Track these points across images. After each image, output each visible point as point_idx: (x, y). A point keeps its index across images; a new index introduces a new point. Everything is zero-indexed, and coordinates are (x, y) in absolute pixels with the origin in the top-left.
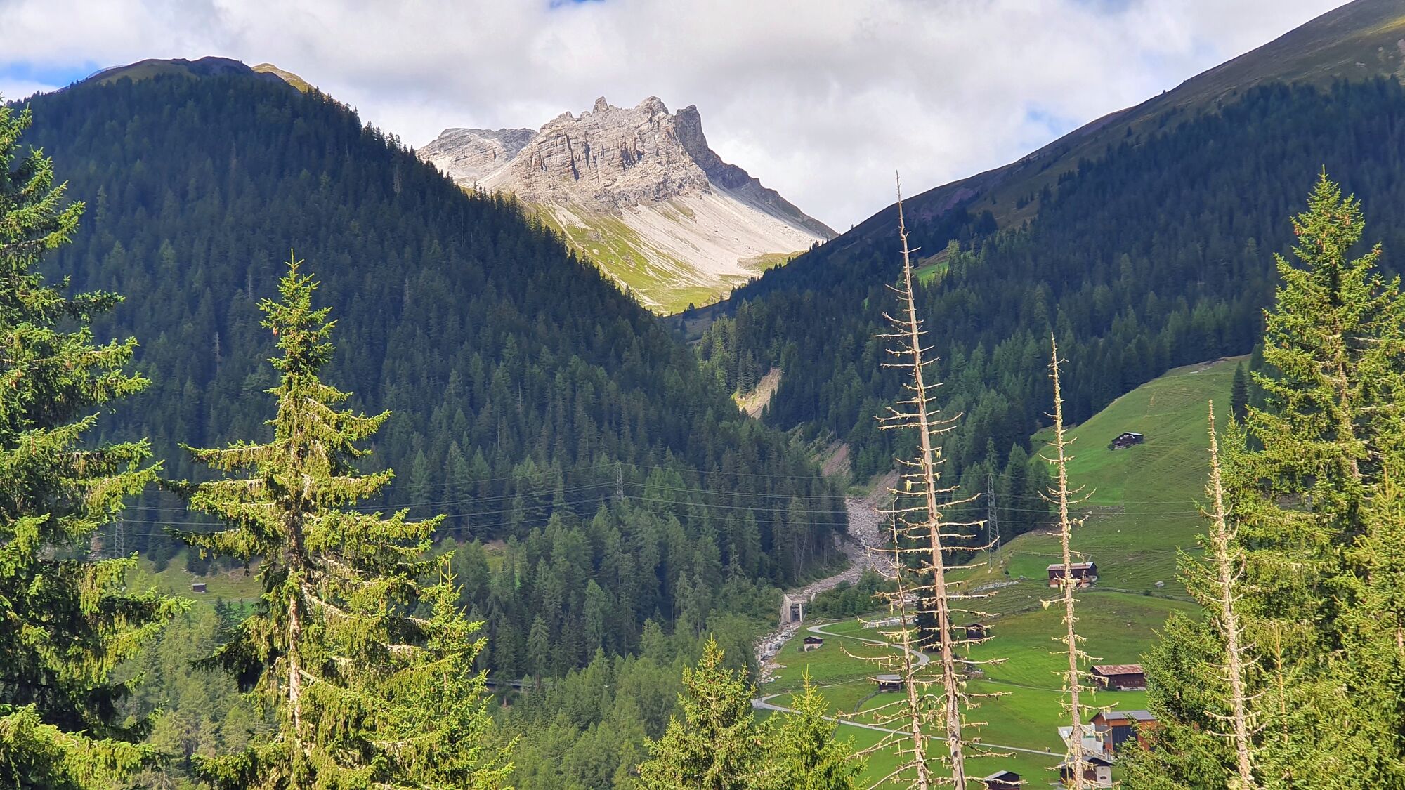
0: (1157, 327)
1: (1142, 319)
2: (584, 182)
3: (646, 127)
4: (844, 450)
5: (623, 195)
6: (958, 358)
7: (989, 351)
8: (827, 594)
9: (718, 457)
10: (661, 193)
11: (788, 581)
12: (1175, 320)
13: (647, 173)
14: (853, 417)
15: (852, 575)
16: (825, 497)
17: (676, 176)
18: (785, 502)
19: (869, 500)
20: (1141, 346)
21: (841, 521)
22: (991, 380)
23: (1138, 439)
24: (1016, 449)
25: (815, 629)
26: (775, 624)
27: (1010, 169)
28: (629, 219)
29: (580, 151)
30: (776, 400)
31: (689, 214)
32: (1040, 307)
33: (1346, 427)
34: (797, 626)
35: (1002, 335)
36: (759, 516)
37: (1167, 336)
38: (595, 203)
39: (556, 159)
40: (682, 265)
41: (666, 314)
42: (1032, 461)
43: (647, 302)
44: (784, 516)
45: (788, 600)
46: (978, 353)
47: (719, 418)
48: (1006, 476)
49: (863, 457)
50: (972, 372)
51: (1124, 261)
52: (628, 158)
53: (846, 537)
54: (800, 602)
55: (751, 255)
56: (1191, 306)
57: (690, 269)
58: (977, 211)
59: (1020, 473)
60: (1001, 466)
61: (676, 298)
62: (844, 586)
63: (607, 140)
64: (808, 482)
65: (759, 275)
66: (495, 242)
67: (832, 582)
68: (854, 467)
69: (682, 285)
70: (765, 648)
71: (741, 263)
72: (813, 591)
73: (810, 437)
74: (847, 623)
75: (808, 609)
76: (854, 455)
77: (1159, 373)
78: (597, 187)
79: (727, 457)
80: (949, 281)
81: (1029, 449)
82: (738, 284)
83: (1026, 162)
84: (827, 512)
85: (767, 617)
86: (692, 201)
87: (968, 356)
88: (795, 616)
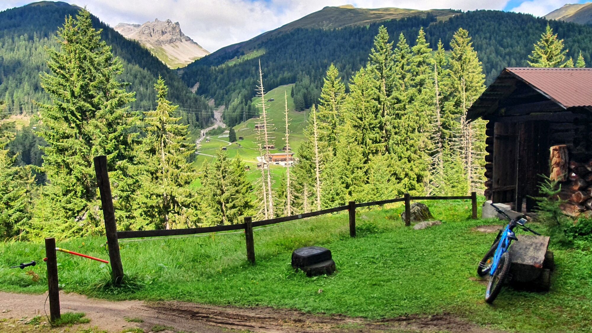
0: (277, 77)
1: (274, 75)
2: (153, 38)
3: (167, 26)
4: (213, 100)
5: (162, 41)
6: (237, 82)
7: (243, 80)
8: (211, 130)
9: (187, 101)
10: (171, 41)
11: (202, 128)
12: (280, 76)
13: (167, 37)
14: (215, 94)
15: (216, 126)
16: (210, 110)
17: (174, 38)
18: (201, 111)
19: (218, 111)
20: (274, 81)
21: (213, 116)
22: (244, 87)
23: (273, 100)
24: (249, 101)
25: (208, 138)
26: (199, 137)
27: (247, 42)
28: (163, 47)
29: (152, 31)
30: (198, 89)
31: (177, 46)
32: (254, 72)
33: (334, 109)
34: (204, 137)
35: (246, 77)
36: (196, 114)
37: (279, 79)
38: (156, 43)
39: (146, 32)
40: (176, 58)
41: (173, 69)
42: (252, 104)
43: (168, 66)
44: (201, 114)
45: (202, 132)
46: (241, 81)
47: (187, 93)
48: (247, 107)
49: (217, 102)
50: (240, 85)
51: (271, 63)
52: (163, 33)
53: (214, 119)
54: (205, 132)
55: (192, 57)
56: (284, 73)
57: (178, 59)
58: (241, 50)
59: (250, 106)
60: (246, 105)
61: (175, 66)
62: (214, 129)
63: (158, 28)
64: (206, 107)
65: (194, 61)
66: (134, 51)
67: (211, 128)
68: (215, 104)
69: (176, 63)
70: (198, 142)
71: (189, 58)
72: (207, 130)
73: (205, 98)
74: (215, 136)
75: (206, 133)
76: (215, 101)
77: (277, 86)
78: (156, 39)
79: (189, 101)
80: (235, 65)
81: (251, 101)
82: (189, 63)
83: (250, 40)
84: (210, 113)
85: (198, 135)
86: (178, 43)
87: (239, 81)
88: (204, 135)
